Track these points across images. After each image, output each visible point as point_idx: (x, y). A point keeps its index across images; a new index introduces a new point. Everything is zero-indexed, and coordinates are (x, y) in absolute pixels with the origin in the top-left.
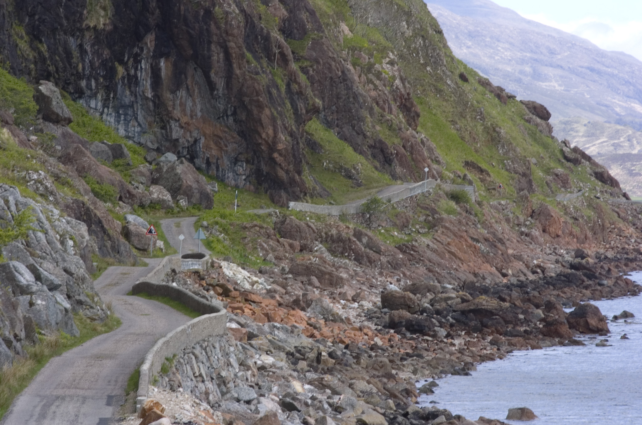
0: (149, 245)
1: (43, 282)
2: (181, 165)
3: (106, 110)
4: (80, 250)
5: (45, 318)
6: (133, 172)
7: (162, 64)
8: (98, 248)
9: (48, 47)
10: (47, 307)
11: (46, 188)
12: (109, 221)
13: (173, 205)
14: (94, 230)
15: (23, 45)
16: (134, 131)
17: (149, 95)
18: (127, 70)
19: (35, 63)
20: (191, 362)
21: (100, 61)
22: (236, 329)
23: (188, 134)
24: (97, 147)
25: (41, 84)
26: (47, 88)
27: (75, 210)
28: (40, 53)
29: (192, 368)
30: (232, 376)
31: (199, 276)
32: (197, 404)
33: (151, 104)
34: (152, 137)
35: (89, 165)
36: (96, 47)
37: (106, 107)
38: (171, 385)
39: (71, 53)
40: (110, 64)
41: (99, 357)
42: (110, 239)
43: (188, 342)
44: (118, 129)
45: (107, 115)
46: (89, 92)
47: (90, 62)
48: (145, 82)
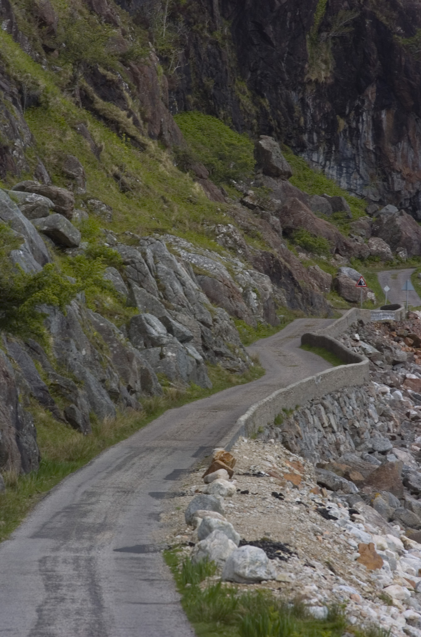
0: (359, 296)
1: (175, 334)
2: (400, 217)
3: (328, 163)
4: (263, 303)
5: (174, 370)
6: (353, 225)
7: (383, 116)
8: (287, 300)
9: (270, 101)
10: (177, 359)
11: (235, 241)
12: (303, 273)
13: (392, 257)
14: (284, 283)
15: (246, 101)
16: (356, 183)
17: (371, 147)
18: (348, 122)
19: (258, 118)
20: (320, 413)
21: (322, 114)
23: (410, 186)
24: (317, 200)
25: (261, 139)
26: (267, 142)
27: (264, 262)
28: (262, 108)
29: (320, 419)
30: (369, 426)
31: (390, 327)
33: (373, 156)
34: (374, 190)
35: (306, 219)
36: (318, 101)
37: (328, 160)
38: (283, 436)
39: (293, 108)
40: (332, 117)
41: (216, 409)
42: (301, 292)
43: (317, 393)
44: (340, 182)
45: (329, 168)
46: (311, 145)
47: (312, 115)
48: (366, 135)
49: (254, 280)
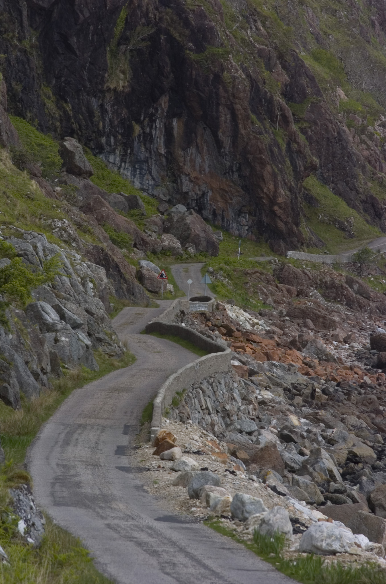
0: (160, 288)
1: (67, 321)
2: (190, 216)
3: (123, 165)
4: (99, 292)
5: (68, 354)
6: (147, 222)
7: (174, 123)
8: (115, 290)
9: (73, 106)
10: (70, 344)
11: (69, 235)
12: (125, 265)
13: (182, 252)
14: (112, 274)
15: (50, 105)
16: (148, 184)
17: (163, 151)
18: (143, 128)
19: (61, 121)
20: (199, 396)
21: (119, 119)
22: (238, 366)
23: (197, 188)
24: (115, 197)
25: (66, 140)
26: (71, 143)
27: (95, 255)
28: (65, 112)
29: (200, 402)
30: (236, 409)
31: (205, 317)
32: (205, 435)
33: (164, 160)
34: (165, 190)
35: (108, 215)
36: (116, 107)
37: (123, 161)
38: (181, 417)
39: (93, 113)
40: (128, 123)
41: (117, 390)
42: (126, 282)
43: (196, 378)
44: (134, 182)
45: (124, 169)
46: (108, 148)
47: (110, 120)
48: (159, 140)
49: (91, 271)
